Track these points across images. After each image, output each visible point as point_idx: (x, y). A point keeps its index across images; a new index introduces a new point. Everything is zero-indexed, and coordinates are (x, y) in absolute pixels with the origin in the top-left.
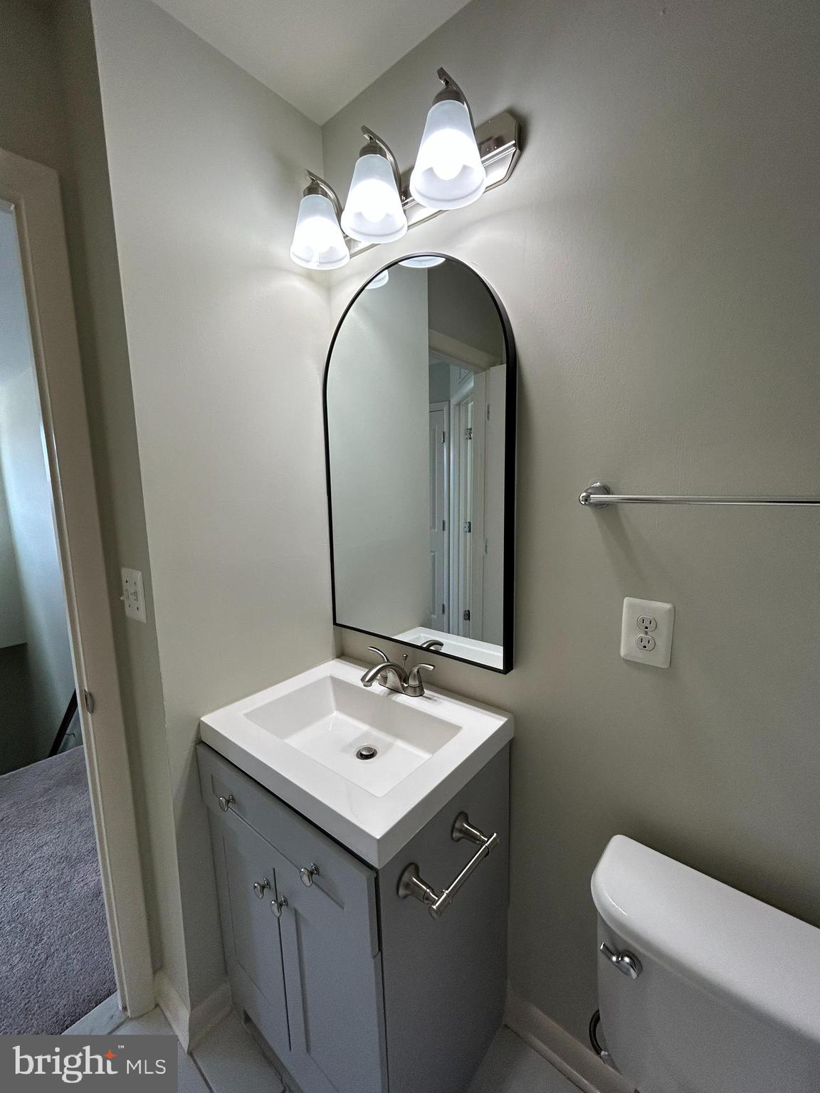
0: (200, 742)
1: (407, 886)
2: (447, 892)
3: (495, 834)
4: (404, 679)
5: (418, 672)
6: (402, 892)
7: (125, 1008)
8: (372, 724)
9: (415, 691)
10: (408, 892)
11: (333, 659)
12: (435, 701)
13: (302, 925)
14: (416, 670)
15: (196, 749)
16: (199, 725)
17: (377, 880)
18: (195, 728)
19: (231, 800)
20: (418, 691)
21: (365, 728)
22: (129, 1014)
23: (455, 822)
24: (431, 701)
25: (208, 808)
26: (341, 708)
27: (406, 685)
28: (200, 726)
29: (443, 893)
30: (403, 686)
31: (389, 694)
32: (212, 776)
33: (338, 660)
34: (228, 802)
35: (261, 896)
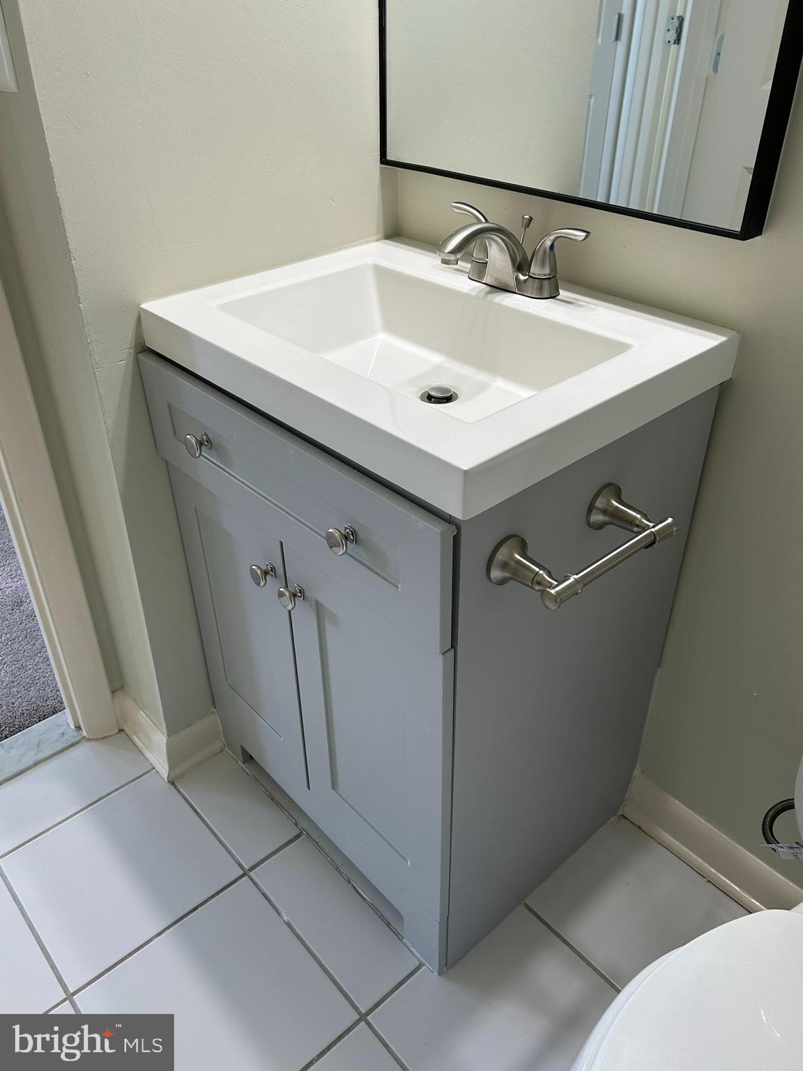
0: (144, 350)
1: (504, 566)
2: (576, 577)
3: (670, 520)
4: (521, 265)
5: (552, 247)
6: (496, 574)
7: (78, 728)
8: (452, 354)
9: (541, 289)
10: (507, 575)
11: (378, 240)
12: (581, 306)
13: (326, 622)
14: (548, 243)
15: (137, 362)
16: (139, 319)
17: (456, 540)
18: (133, 323)
19: (205, 443)
20: (549, 288)
21: (436, 359)
22: (85, 734)
23: (596, 496)
24: (571, 306)
25: (166, 461)
26: (391, 326)
27: (522, 277)
28: (141, 318)
29: (567, 578)
30: (517, 279)
31: (489, 293)
32: (169, 406)
33: (387, 241)
34: (201, 444)
35: (262, 584)
